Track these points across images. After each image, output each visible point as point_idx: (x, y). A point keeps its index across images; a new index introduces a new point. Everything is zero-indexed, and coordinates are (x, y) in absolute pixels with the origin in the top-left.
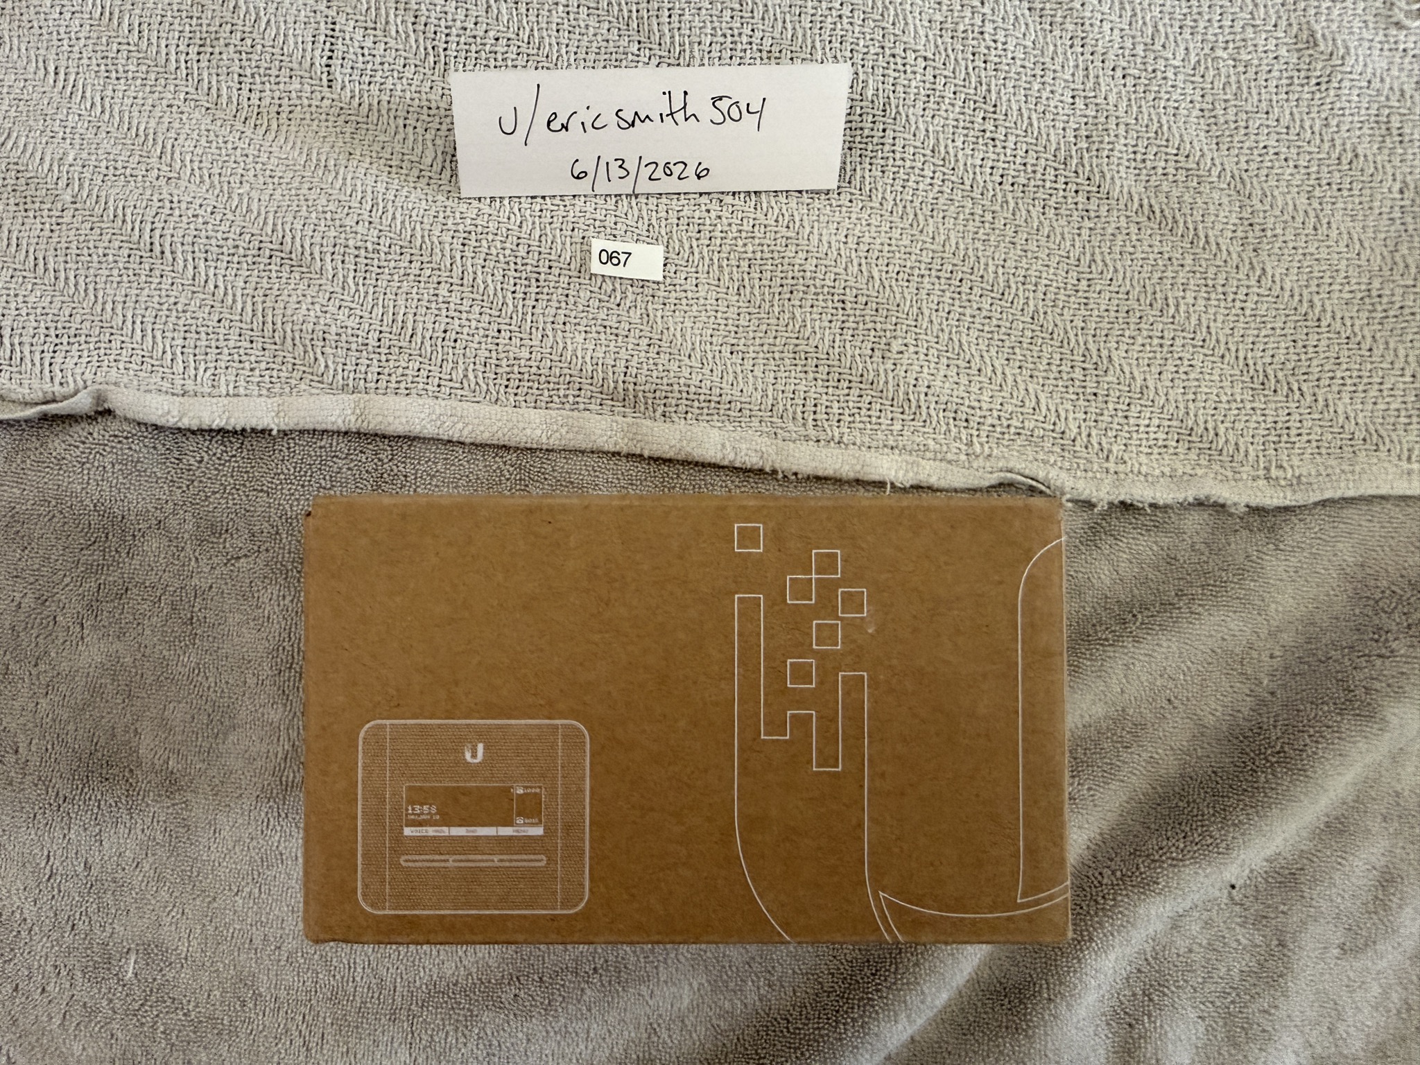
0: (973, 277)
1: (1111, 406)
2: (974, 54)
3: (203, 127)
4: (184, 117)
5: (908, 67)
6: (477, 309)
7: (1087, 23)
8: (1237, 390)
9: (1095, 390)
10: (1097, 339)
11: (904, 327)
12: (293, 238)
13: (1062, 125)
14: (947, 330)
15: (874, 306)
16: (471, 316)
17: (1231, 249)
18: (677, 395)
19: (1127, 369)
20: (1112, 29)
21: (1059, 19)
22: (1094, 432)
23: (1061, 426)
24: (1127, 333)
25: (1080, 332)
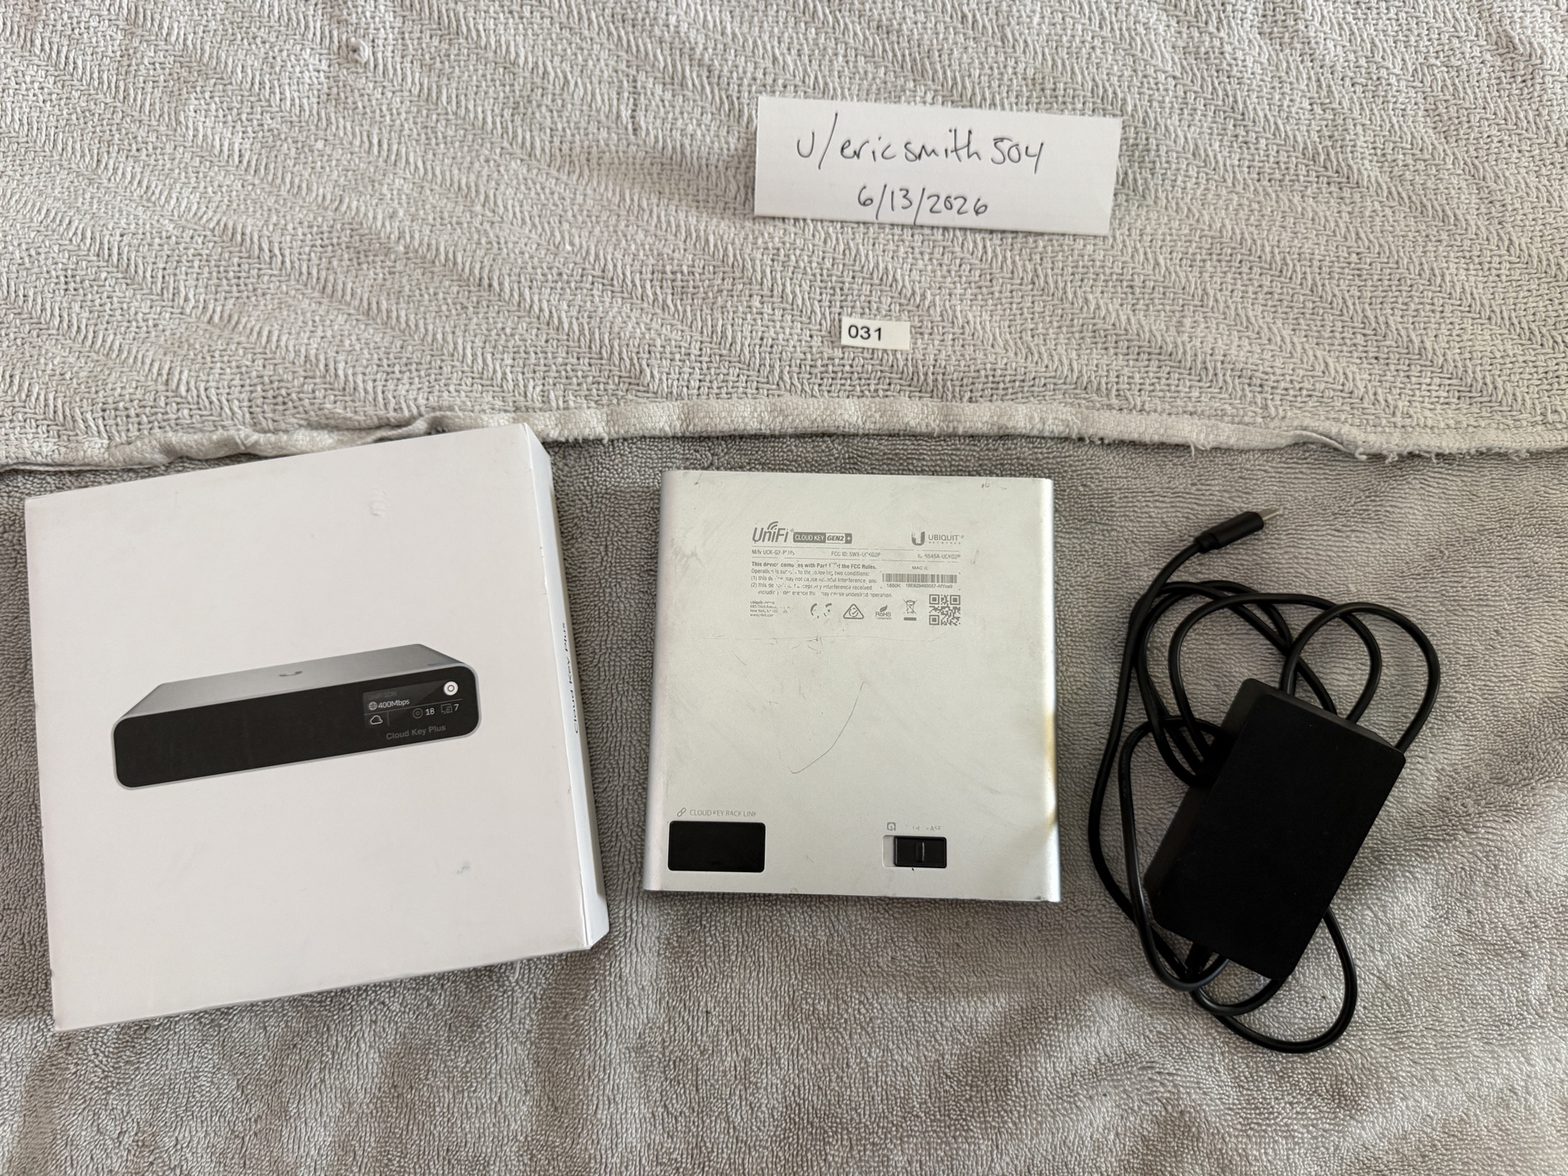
0: (1251, 258)
1: (1392, 367)
2: (1217, 71)
3: (521, 177)
4: (502, 169)
5: (1160, 85)
6: (789, 318)
7: (1313, 41)
8: (1509, 346)
9: (1376, 354)
10: (1373, 306)
11: (1192, 308)
12: (615, 266)
13: (1305, 128)
14: (1233, 307)
15: (1161, 289)
16: (784, 324)
17: (1479, 223)
18: (983, 379)
19: (1403, 333)
20: (1335, 46)
21: (1286, 40)
22: (1379, 391)
23: (1349, 386)
24: (1400, 300)
25: (1357, 302)
